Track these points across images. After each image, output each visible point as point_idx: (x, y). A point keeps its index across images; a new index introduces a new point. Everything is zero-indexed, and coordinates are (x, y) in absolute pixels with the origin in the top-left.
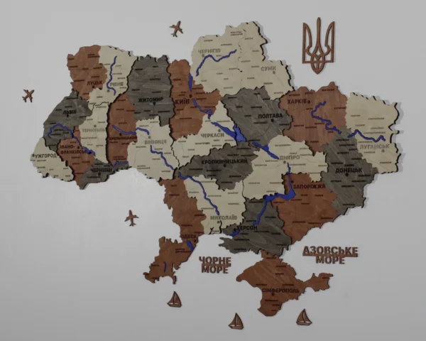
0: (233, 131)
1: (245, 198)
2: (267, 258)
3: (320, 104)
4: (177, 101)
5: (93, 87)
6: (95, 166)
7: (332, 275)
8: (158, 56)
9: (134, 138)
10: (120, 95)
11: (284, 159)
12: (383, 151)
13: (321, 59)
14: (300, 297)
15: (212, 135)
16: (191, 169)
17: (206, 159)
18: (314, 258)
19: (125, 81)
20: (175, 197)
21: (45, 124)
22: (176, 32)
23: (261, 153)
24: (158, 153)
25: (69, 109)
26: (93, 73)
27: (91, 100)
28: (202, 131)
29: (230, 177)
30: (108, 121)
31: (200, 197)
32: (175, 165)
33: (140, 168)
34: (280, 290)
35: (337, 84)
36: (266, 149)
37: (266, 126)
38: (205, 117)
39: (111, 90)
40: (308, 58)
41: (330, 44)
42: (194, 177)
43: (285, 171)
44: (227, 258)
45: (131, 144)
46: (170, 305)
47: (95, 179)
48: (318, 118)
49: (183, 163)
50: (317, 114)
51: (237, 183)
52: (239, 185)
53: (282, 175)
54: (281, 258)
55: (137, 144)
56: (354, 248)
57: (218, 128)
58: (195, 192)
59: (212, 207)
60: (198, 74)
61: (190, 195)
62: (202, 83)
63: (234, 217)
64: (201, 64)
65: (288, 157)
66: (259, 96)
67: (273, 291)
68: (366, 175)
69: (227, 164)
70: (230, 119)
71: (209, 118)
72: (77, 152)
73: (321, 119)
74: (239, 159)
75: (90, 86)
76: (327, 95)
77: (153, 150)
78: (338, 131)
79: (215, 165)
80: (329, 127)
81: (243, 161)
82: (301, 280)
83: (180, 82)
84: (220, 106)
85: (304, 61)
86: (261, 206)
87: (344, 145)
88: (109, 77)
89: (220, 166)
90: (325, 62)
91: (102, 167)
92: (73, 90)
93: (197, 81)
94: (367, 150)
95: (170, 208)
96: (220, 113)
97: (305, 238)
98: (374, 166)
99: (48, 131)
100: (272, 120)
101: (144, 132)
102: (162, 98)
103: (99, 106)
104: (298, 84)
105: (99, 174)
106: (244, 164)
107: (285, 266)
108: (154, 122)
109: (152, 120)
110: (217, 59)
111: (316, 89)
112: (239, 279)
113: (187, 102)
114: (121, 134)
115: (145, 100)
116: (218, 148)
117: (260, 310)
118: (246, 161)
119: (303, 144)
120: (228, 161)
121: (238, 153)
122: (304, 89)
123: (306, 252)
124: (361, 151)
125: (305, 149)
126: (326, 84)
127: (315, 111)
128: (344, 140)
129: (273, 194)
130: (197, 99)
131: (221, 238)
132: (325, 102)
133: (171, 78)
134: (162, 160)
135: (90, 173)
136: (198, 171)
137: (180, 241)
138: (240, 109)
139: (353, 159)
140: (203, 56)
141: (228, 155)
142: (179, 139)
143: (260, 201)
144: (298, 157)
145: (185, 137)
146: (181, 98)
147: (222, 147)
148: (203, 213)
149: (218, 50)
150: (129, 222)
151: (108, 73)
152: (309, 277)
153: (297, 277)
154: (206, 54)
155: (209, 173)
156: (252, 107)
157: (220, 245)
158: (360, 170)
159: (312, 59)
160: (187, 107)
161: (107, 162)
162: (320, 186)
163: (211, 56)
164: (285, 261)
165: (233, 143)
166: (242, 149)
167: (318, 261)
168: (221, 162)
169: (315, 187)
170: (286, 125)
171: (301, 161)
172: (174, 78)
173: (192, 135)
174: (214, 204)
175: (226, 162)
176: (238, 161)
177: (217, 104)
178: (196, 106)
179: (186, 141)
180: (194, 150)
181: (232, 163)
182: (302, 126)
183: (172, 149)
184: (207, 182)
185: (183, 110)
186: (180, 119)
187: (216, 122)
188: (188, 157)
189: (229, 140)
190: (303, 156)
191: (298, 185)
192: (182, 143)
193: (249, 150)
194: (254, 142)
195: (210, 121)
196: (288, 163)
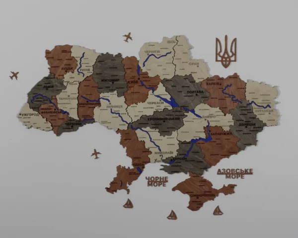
0: (170, 100)
1: (179, 141)
2: (194, 176)
3: (228, 86)
4: (129, 82)
5: (66, 71)
6: (69, 122)
7: (236, 185)
8: (115, 53)
9: (99, 104)
10: (87, 77)
11: (205, 118)
12: (270, 114)
13: (228, 59)
14: (215, 199)
15: (155, 103)
16: (139, 124)
17: (150, 117)
18: (224, 176)
19: (91, 69)
20: (128, 141)
21: (29, 94)
22: (127, 39)
23: (190, 114)
24: (116, 114)
25: (48, 85)
26: (65, 62)
27: (65, 80)
28: (148, 100)
29: (168, 128)
30: (78, 93)
31: (147, 141)
32: (129, 121)
33: (103, 123)
34: (202, 195)
35: (238, 74)
36: (193, 111)
37: (192, 98)
38: (150, 92)
39: (81, 74)
40: (219, 59)
41: (233, 50)
42: (143, 129)
43: (206, 124)
44: (165, 177)
45: (96, 108)
46: (125, 207)
47: (69, 130)
48: (226, 94)
49: (135, 119)
50: (226, 91)
51: (173, 132)
52: (174, 133)
53: (204, 127)
54: (202, 176)
55: (101, 108)
56: (250, 169)
57: (159, 99)
58: (144, 138)
59: (155, 146)
60: (144, 65)
61: (140, 140)
62: (147, 71)
63: (172, 153)
64: (147, 60)
65: (208, 117)
66: (187, 80)
67: (197, 196)
68: (258, 128)
69: (166, 121)
70: (167, 93)
71: (153, 92)
72: (55, 112)
73: (228, 94)
74: (174, 117)
75: (64, 71)
76: (232, 81)
77: (113, 111)
78: (240, 102)
79: (157, 121)
80: (234, 99)
81: (176, 119)
82: (216, 188)
83: (131, 70)
84: (161, 85)
85: (217, 60)
86: (189, 146)
87: (245, 110)
88: (79, 66)
89: (162, 121)
90: (230, 61)
91: (74, 122)
92: (50, 72)
93: (144, 70)
94: (259, 113)
95: (124, 147)
96: (161, 90)
97: (218, 164)
98: (264, 122)
99: (32, 98)
100: (197, 95)
101: (106, 100)
102: (119, 80)
103: (71, 84)
104: (213, 73)
105: (72, 127)
106: (178, 121)
107: (205, 181)
109: (112, 93)
110: (158, 57)
111: (225, 77)
112: (174, 189)
113: (137, 82)
114: (87, 102)
115: (106, 80)
116: (160, 111)
117: (188, 207)
118: (179, 119)
119: (218, 109)
120: (166, 119)
121: (173, 114)
122: (217, 77)
123: (219, 172)
124: (255, 113)
125: (219, 112)
126: (232, 74)
127: (225, 89)
128: (244, 107)
129: (198, 138)
130: (143, 81)
131: (162, 165)
132: (231, 85)
133: (125, 67)
134: (120, 118)
135: (65, 126)
136: (145, 125)
137: (132, 167)
138: (174, 87)
139: (251, 118)
140: (148, 54)
141: (167, 115)
142: (132, 105)
143: (189, 143)
144: (215, 117)
145: (136, 104)
146: (132, 80)
147: (162, 110)
148: (150, 150)
149: (159, 52)
150: (94, 156)
151: (78, 63)
152: (222, 187)
153: (213, 187)
154: (150, 54)
155: (154, 126)
156: (183, 87)
157: (161, 169)
158: (254, 124)
159: (222, 59)
160: (136, 86)
161: (78, 119)
162: (228, 134)
163: (154, 55)
164: (205, 178)
165: (170, 108)
166: (176, 111)
167: (227, 177)
168: (161, 119)
169: (225, 134)
170: (206, 97)
171: (216, 119)
172: (127, 67)
173: (141, 103)
174: (157, 144)
175: (165, 120)
176: (173, 119)
177: (159, 84)
178: (143, 85)
179: (136, 107)
180: (142, 112)
181: (169, 120)
182: (216, 98)
183: (127, 111)
184: (152, 131)
185: (133, 87)
186: (131, 93)
187: (158, 95)
188: (138, 116)
189: (167, 106)
190: (217, 116)
191: (213, 133)
192: (134, 107)
193: (181, 112)
194: (185, 107)
195: (154, 94)
196: (208, 120)
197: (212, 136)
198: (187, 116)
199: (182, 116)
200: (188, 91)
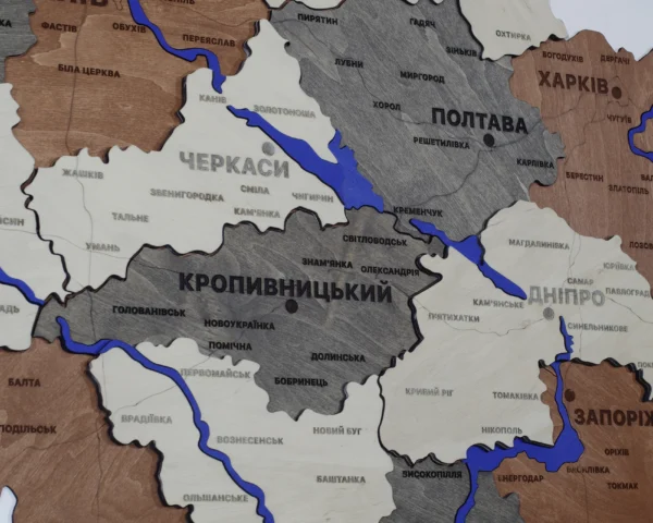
0: (330, 157)
1: (393, 454)
11: (548, 301)
17: (198, 266)
20: (28, 439)
23: (454, 266)
28: (181, 139)
29: (315, 357)
31: (177, 442)
36: (474, 250)
38: (200, 80)
42: (145, 348)
43: (552, 348)
48: (649, 156)
50: (649, 141)
51: (353, 388)
52: (361, 397)
53: (541, 364)
57: (262, 137)
58: (152, 419)
59: (235, 491)
61: (123, 434)
65: (562, 295)
66: (428, 30)
69: (302, 302)
70: (312, 105)
71: (217, 84)
74: (358, 281)
79: (246, 298)
81: (369, 293)
84: (268, 42)
86: (455, 491)
89: (272, 306)
100: (489, 140)
106: (375, 308)
116: (263, 224)
118: (385, 295)
119: (613, 249)
120: (304, 288)
121: (350, 258)
122: (593, 38)
125: (621, 267)
127: (641, 128)
129: (509, 441)
136: (164, 320)
141: (306, 262)
142: (66, 162)
143: (450, 471)
144: (598, 298)
147: (279, 223)
148: (195, 518)
155: (221, 334)
156: (403, 75)
160: (94, 18)
165: (332, 212)
166: (366, 239)
168: (270, 287)
169: (652, 420)
170: (542, 164)
171: (610, 313)
173: (133, 150)
174: (245, 476)
175: (295, 292)
176: (350, 292)
177: (256, 29)
178: (143, 24)
179: (100, 175)
180: (144, 219)
181: (326, 297)
182: (599, 178)
183: (31, 205)
184: (215, 374)
185: (73, 29)
186: (61, 68)
187: (252, 109)
188: (115, 248)
189: (312, 198)
190: (613, 296)
191: (592, 412)
192: (82, 180)
193: (397, 249)
194: (420, 217)
195: (223, 100)
196: (561, 319)
197: (584, 432)
198: (439, 277)
199: (403, 272)
200: (435, 110)
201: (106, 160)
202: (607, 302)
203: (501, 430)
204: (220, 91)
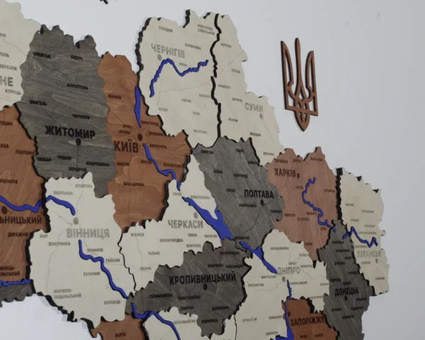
0: (215, 217)
3: (310, 181)
4: (116, 145)
9: (45, 222)
11: (283, 273)
15: (185, 224)
16: (153, 296)
19: (18, 78)
24: (94, 260)
28: (168, 214)
29: (213, 309)
32: (128, 288)
36: (260, 253)
37: (255, 212)
38: (173, 185)
40: (291, 102)
42: (162, 314)
43: (285, 294)
45: (37, 235)
48: (309, 204)
49: (143, 283)
50: (308, 197)
51: (226, 322)
53: (282, 301)
57: (193, 210)
60: (152, 94)
62: (160, 113)
64: (157, 75)
65: (287, 270)
66: (242, 154)
68: (363, 299)
69: (209, 285)
70: (208, 193)
71: (178, 188)
73: (312, 206)
74: (225, 272)
76: (315, 168)
77: (85, 252)
78: (332, 228)
79: (191, 285)
80: (322, 220)
81: (228, 277)
83: (119, 103)
84: (194, 165)
85: (287, 107)
87: (340, 251)
89: (199, 288)
93: (152, 107)
94: (364, 259)
98: (371, 284)
100: (262, 202)
101: (63, 208)
102: (93, 133)
106: (230, 284)
108: (83, 186)
109: (80, 181)
110: (181, 70)
113: (135, 148)
114: (4, 211)
115: (58, 131)
116: (196, 251)
119: (302, 248)
120: (209, 278)
121: (223, 262)
122: (291, 153)
124: (358, 260)
125: (304, 255)
127: (306, 191)
128: (339, 243)
129: (274, 338)
130: (151, 146)
132: (315, 179)
133: (106, 91)
134: (104, 275)
136: (165, 301)
138: (219, 175)
139: (351, 273)
140: (160, 58)
141: (209, 266)
142: (131, 229)
144: (298, 270)
145: (143, 224)
146: (124, 139)
147: (201, 250)
149: (182, 54)
154: (164, 57)
155: (184, 303)
156: (235, 175)
158: (357, 291)
159: (295, 104)
160: (135, 159)
162: (319, 320)
163: (172, 62)
165: (217, 243)
166: (227, 253)
168: (198, 279)
169: (314, 321)
170: (278, 212)
171: (302, 276)
172: (110, 92)
173: (153, 222)
176: (223, 278)
177: (189, 160)
178: (150, 160)
179: (143, 235)
180: (158, 253)
181: (215, 281)
182: (294, 215)
183: (122, 252)
184: (184, 322)
185: (128, 164)
186: (125, 184)
187: (190, 197)
188: (149, 268)
189: (211, 236)
190: (303, 269)
191: (296, 320)
192: (137, 237)
193: (237, 256)
194: (242, 240)
195: (180, 194)
196: (288, 281)
197: (294, 330)
198: (250, 267)
199: (238, 266)
200: (245, 190)
201: (144, 227)
202: (301, 272)
203: (272, 333)
204: (179, 190)
